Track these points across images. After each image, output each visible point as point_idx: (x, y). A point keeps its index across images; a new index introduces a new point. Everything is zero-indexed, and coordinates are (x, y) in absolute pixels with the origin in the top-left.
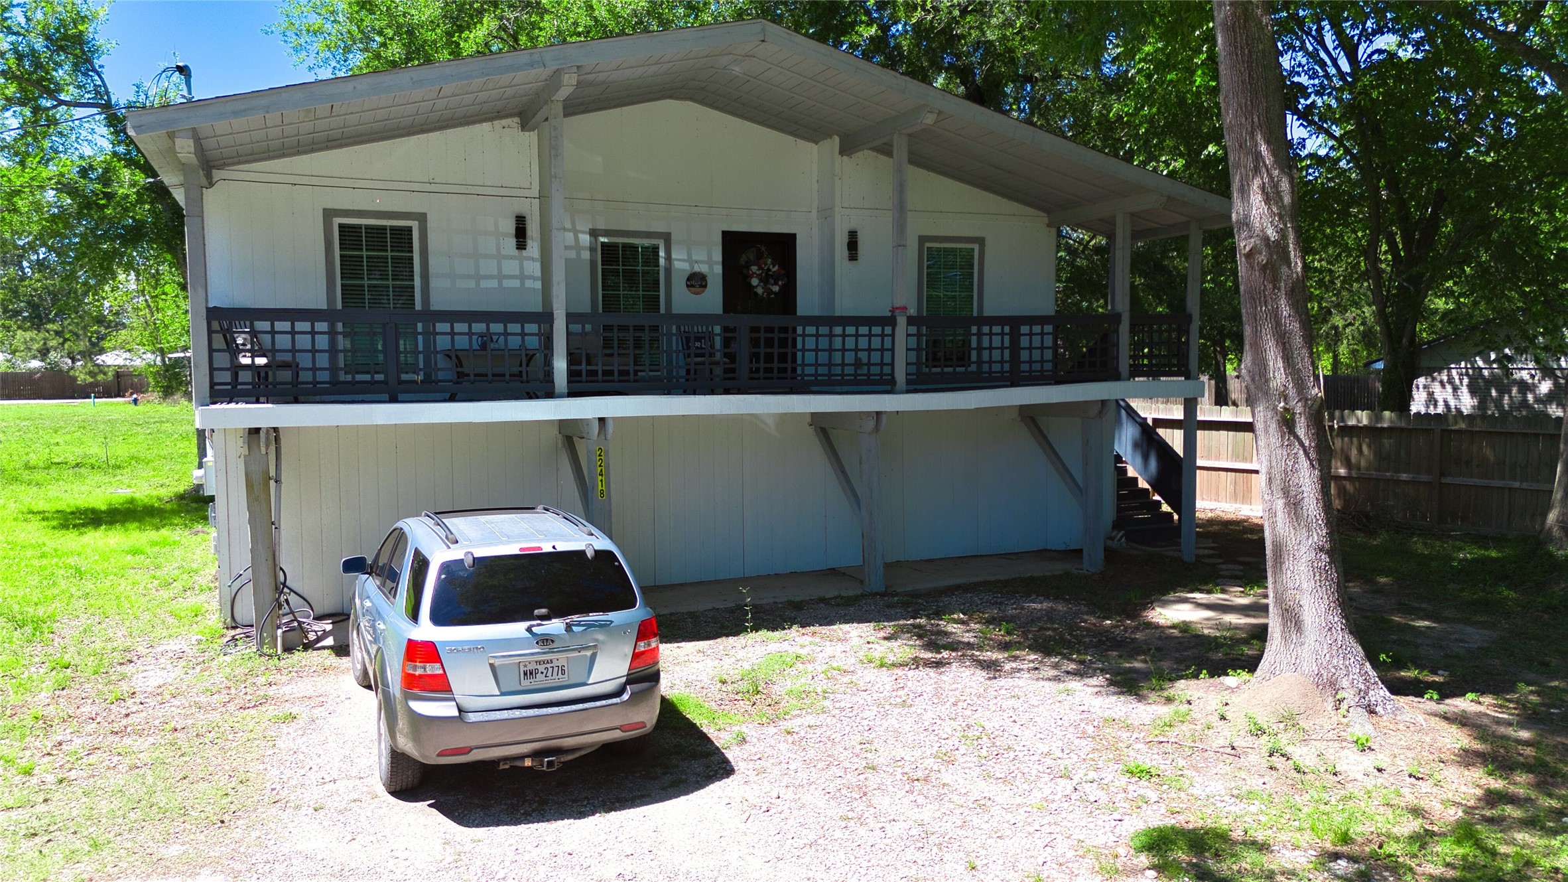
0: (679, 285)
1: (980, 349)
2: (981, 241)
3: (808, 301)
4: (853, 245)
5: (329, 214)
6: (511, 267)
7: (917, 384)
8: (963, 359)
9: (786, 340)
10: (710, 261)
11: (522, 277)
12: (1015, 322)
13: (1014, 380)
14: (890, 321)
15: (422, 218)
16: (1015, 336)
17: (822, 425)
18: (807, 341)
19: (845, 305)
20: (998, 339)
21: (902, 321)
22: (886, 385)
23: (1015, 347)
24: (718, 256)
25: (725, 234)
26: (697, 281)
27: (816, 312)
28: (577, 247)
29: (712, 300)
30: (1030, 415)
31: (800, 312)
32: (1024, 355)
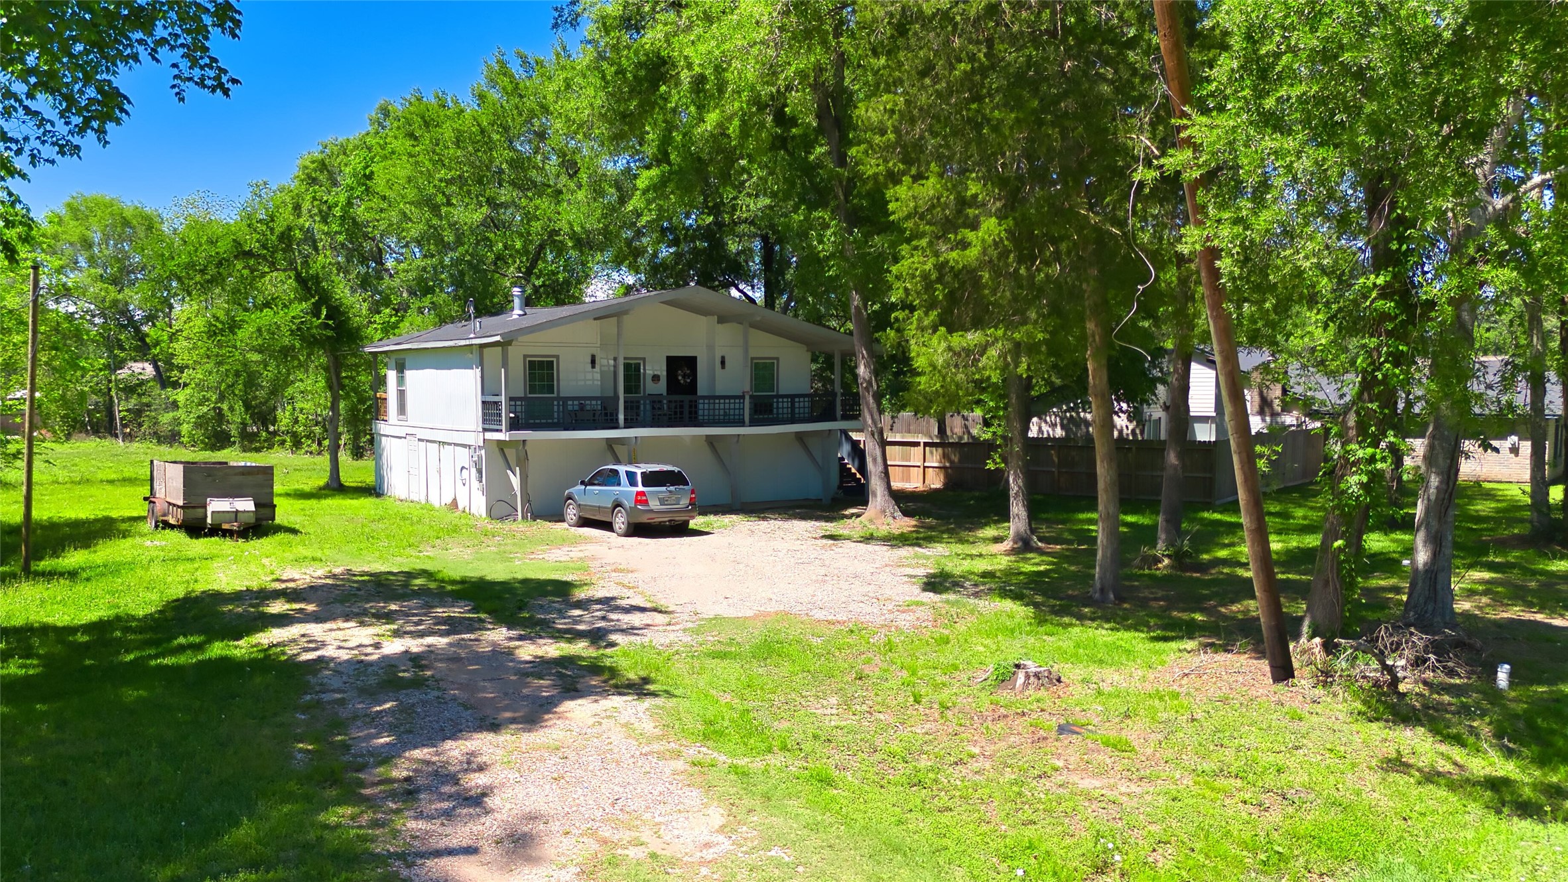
0: (649, 380)
1: (778, 408)
2: (777, 359)
3: (702, 388)
4: (723, 363)
5: (525, 356)
6: (589, 376)
7: (753, 423)
8: (771, 412)
9: (694, 407)
10: (662, 371)
11: (593, 380)
12: (792, 397)
13: (793, 421)
14: (743, 397)
15: (557, 357)
16: (793, 403)
17: (710, 440)
18: (703, 406)
19: (719, 391)
20: (786, 403)
21: (747, 398)
22: (741, 423)
23: (793, 407)
24: (664, 368)
25: (669, 358)
26: (656, 378)
27: (705, 394)
28: (609, 365)
29: (661, 387)
30: (800, 436)
31: (700, 393)
32: (797, 411)
